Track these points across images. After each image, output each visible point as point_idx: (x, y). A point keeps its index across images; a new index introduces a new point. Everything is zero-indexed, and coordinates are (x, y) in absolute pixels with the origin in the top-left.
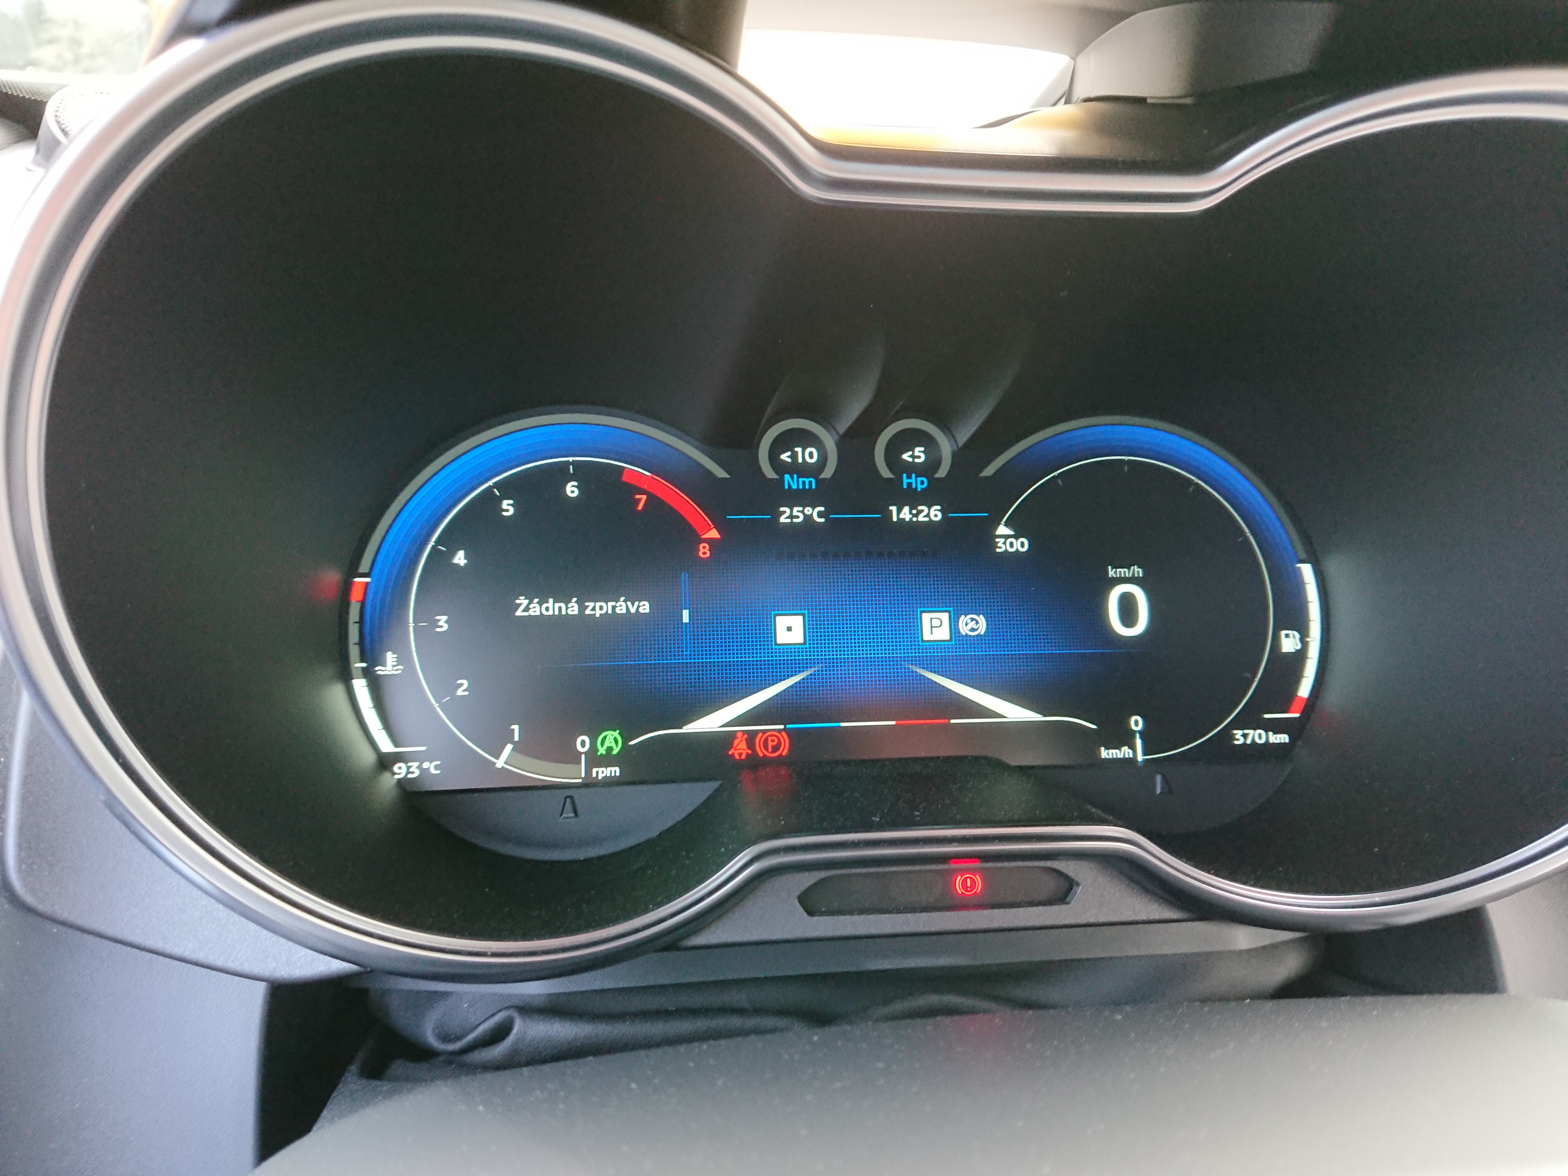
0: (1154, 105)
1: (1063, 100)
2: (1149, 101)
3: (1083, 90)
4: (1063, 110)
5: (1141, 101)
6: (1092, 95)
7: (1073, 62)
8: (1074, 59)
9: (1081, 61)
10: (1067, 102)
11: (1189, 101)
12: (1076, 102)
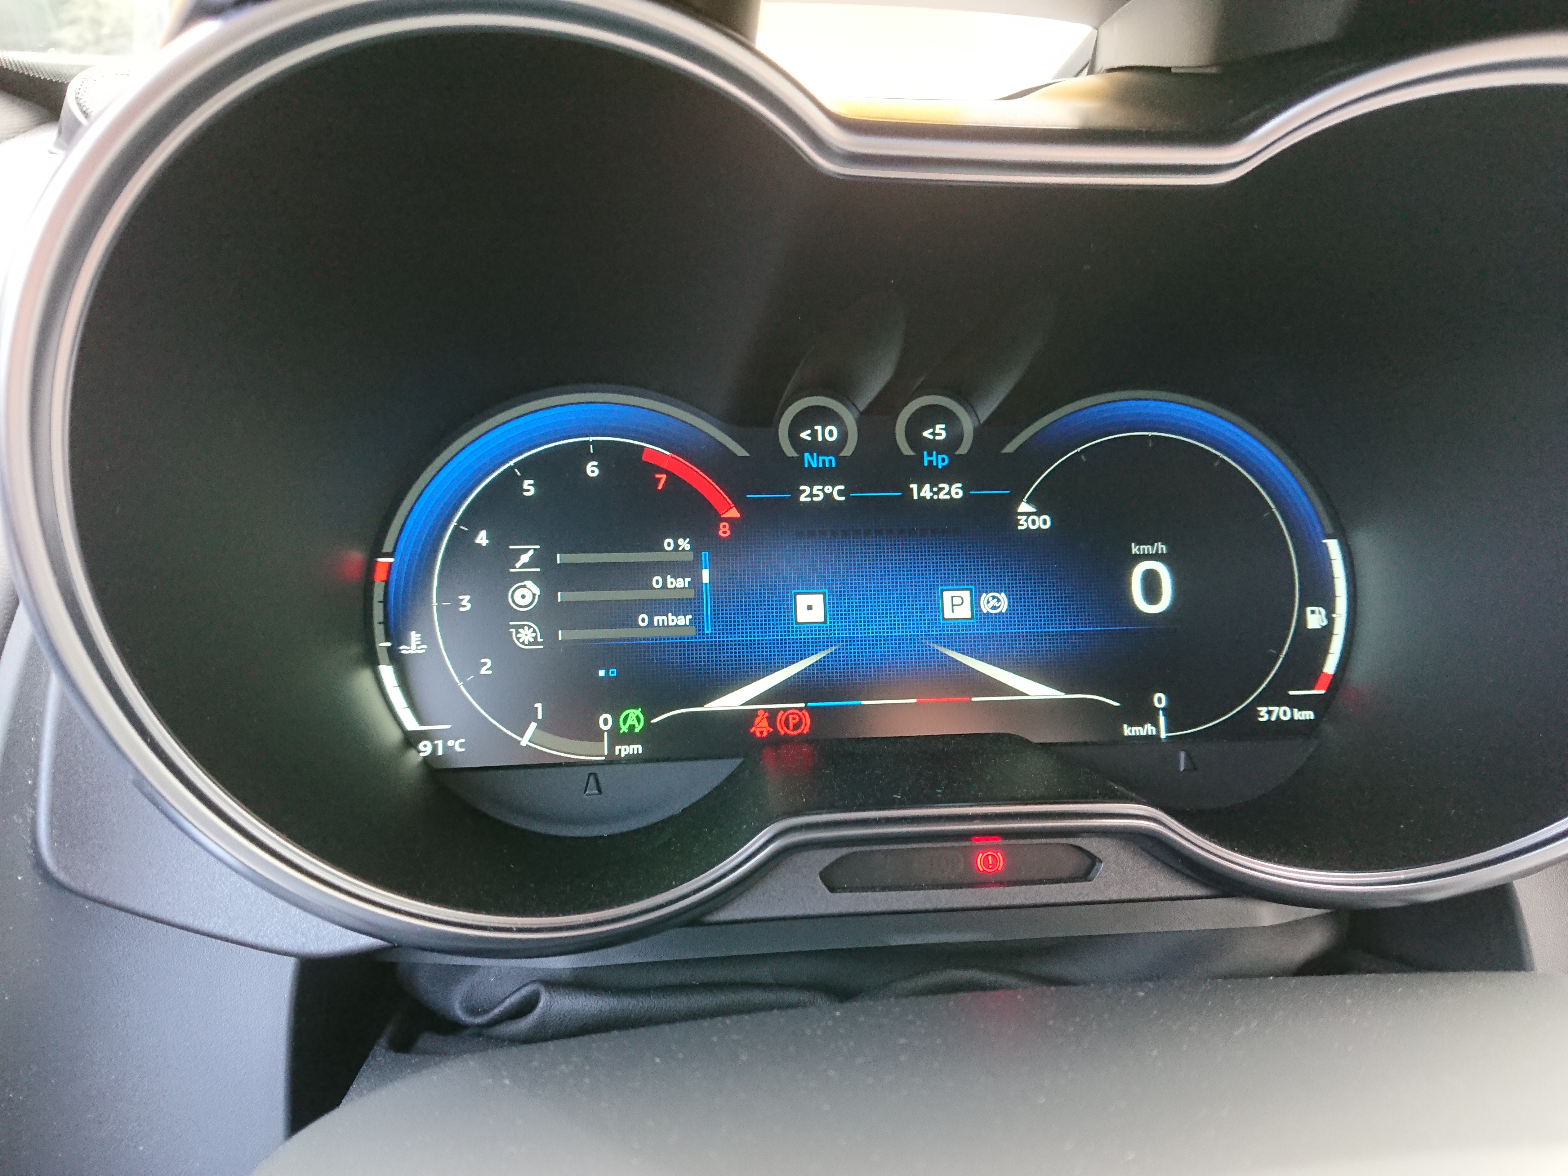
0: (1176, 74)
1: (1086, 70)
2: (1173, 70)
3: (1105, 60)
4: (1086, 81)
5: (1164, 71)
6: (1116, 66)
7: (1096, 32)
8: (1097, 29)
9: (1104, 29)
10: (1091, 72)
11: (1214, 70)
12: (1099, 73)
